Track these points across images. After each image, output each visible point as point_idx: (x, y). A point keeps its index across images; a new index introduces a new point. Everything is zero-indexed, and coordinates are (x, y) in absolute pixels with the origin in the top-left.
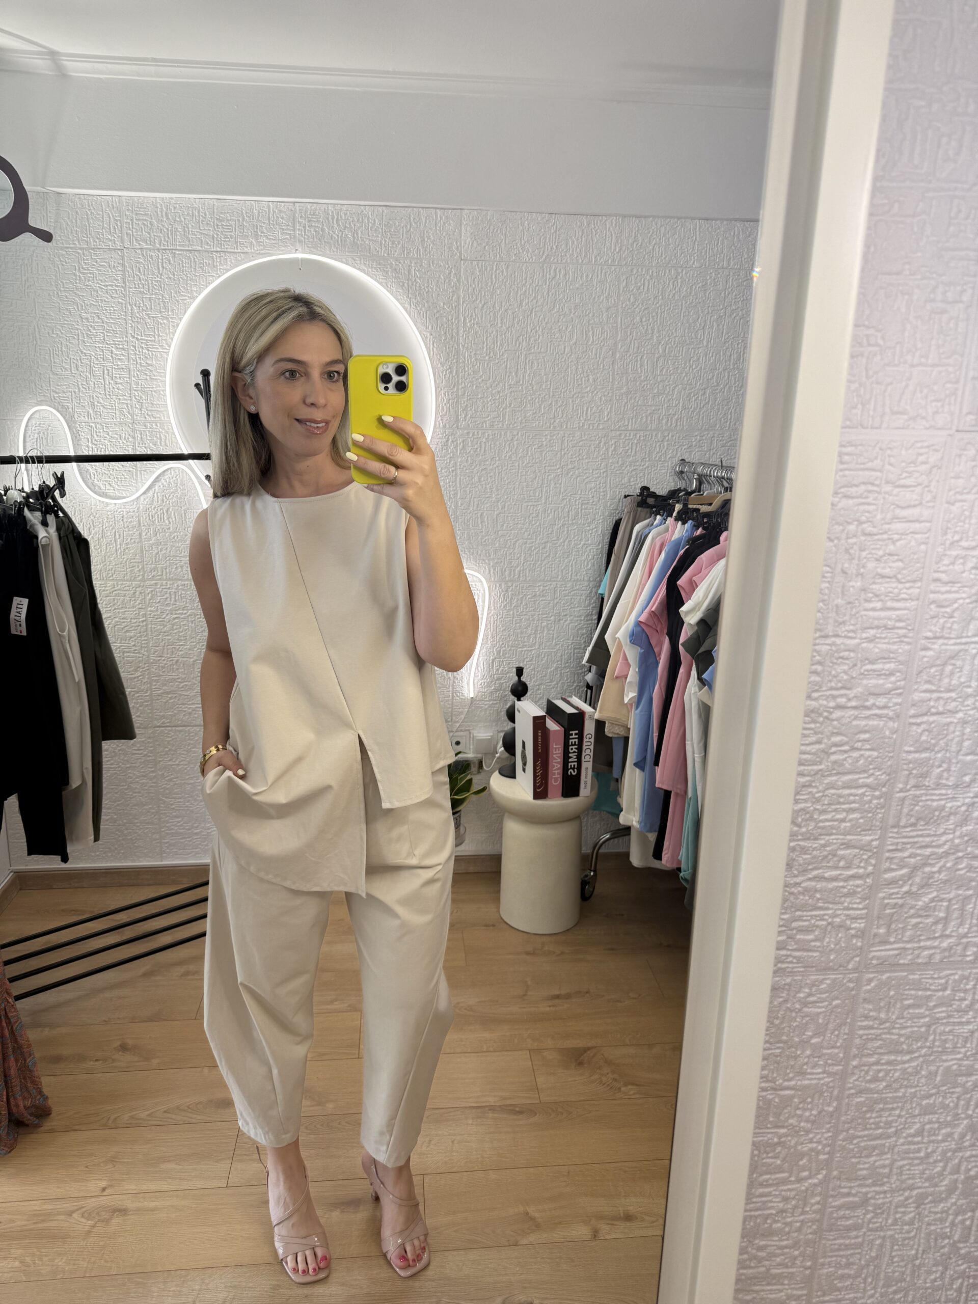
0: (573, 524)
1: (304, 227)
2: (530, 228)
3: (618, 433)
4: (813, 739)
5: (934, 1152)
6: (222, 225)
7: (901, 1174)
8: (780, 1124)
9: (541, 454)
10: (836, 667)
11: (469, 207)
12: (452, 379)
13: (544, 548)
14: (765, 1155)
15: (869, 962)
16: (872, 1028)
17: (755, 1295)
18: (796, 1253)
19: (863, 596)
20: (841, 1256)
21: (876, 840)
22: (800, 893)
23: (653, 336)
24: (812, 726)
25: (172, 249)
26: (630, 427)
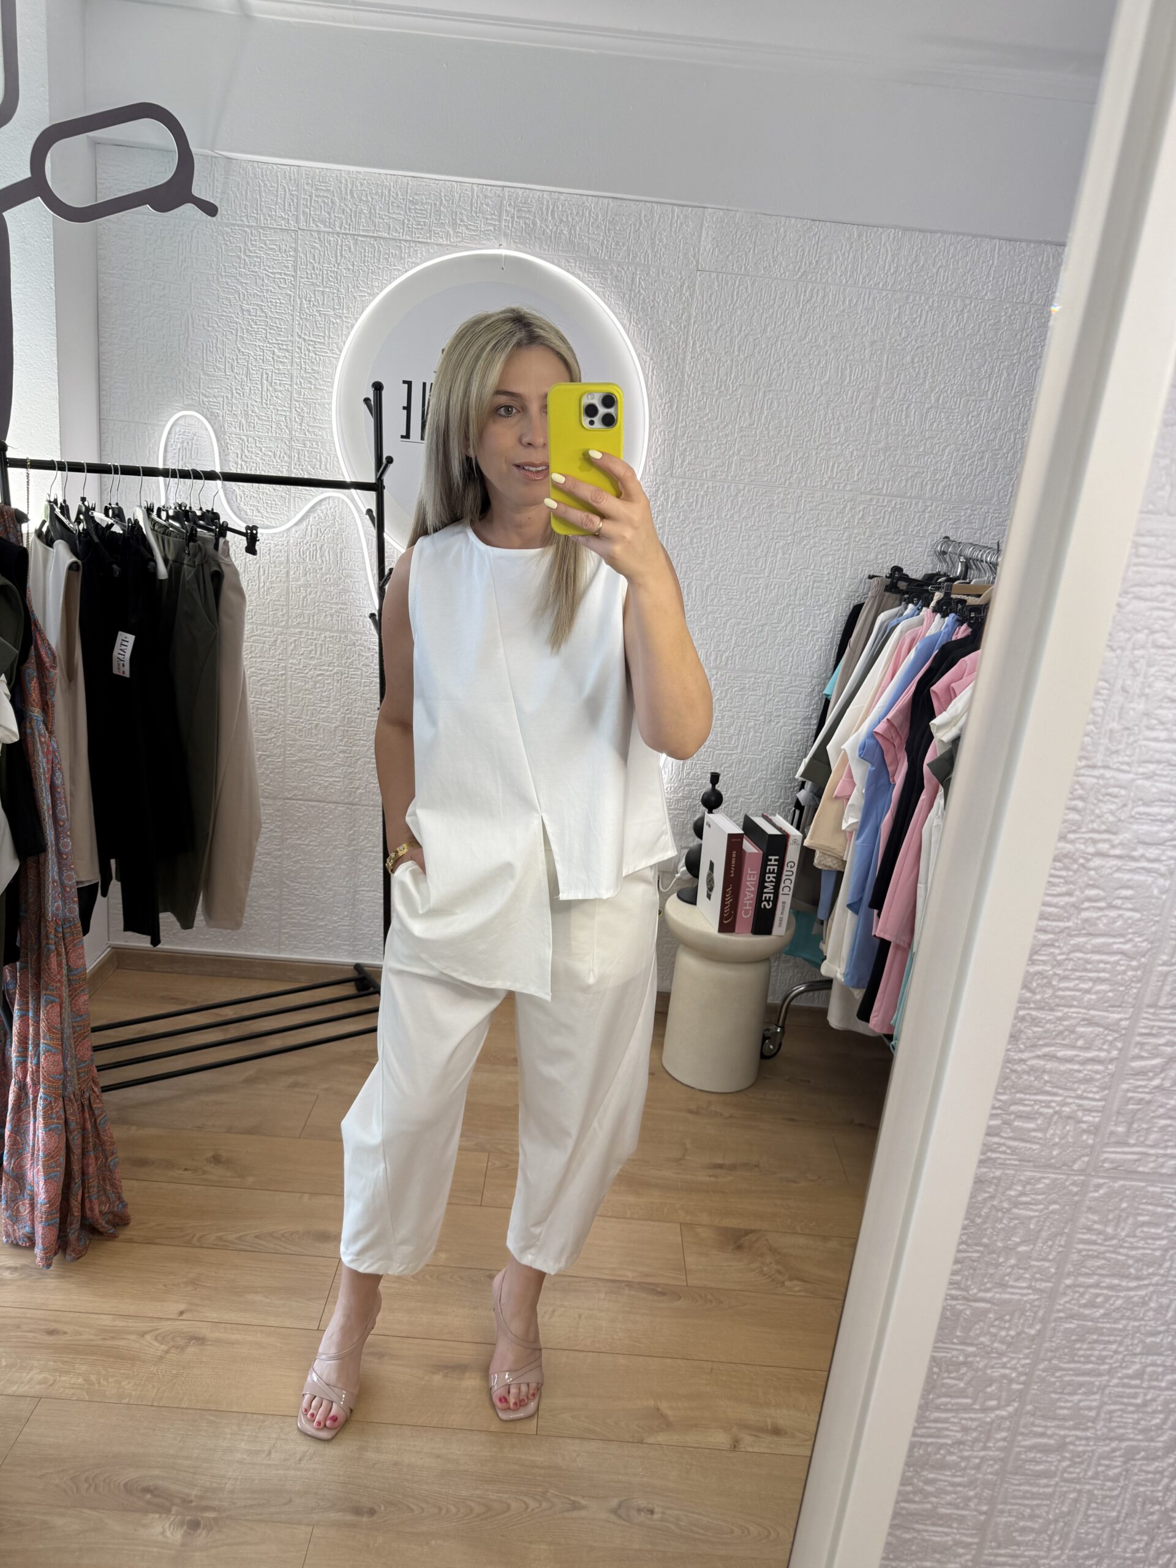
0: (800, 605)
1: (513, 217)
2: (785, 236)
3: (869, 497)
4: (1064, 889)
5: (1154, 1400)
6: (416, 209)
7: (1110, 1420)
8: (968, 1341)
9: (770, 516)
10: (1101, 805)
11: (714, 206)
12: (671, 415)
13: (762, 631)
14: (946, 1375)
15: (1100, 1164)
16: (1094, 1243)
17: (915, 1535)
18: (971, 1493)
19: (1145, 721)
20: (1025, 1505)
21: (1126, 1019)
22: (1024, 1072)
23: (925, 381)
24: (1064, 873)
25: (354, 235)
26: (884, 492)
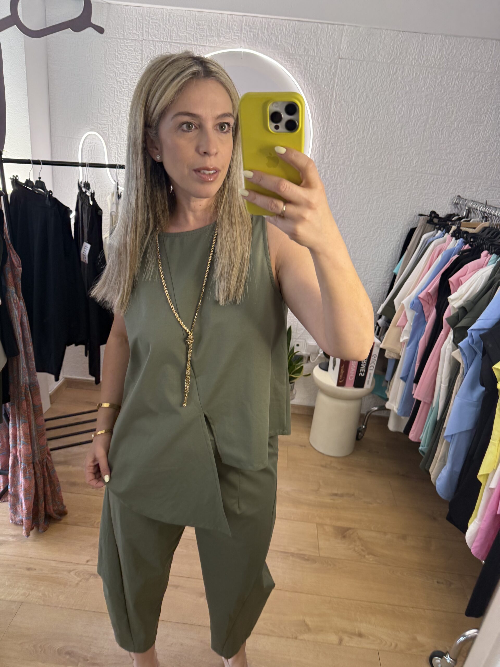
0: (384, 227)
1: (247, 32)
2: (384, 40)
3: (420, 175)
6: (199, 28)
9: (371, 183)
11: (349, 24)
12: (323, 133)
23: (452, 116)
25: (170, 42)
26: (428, 172)
